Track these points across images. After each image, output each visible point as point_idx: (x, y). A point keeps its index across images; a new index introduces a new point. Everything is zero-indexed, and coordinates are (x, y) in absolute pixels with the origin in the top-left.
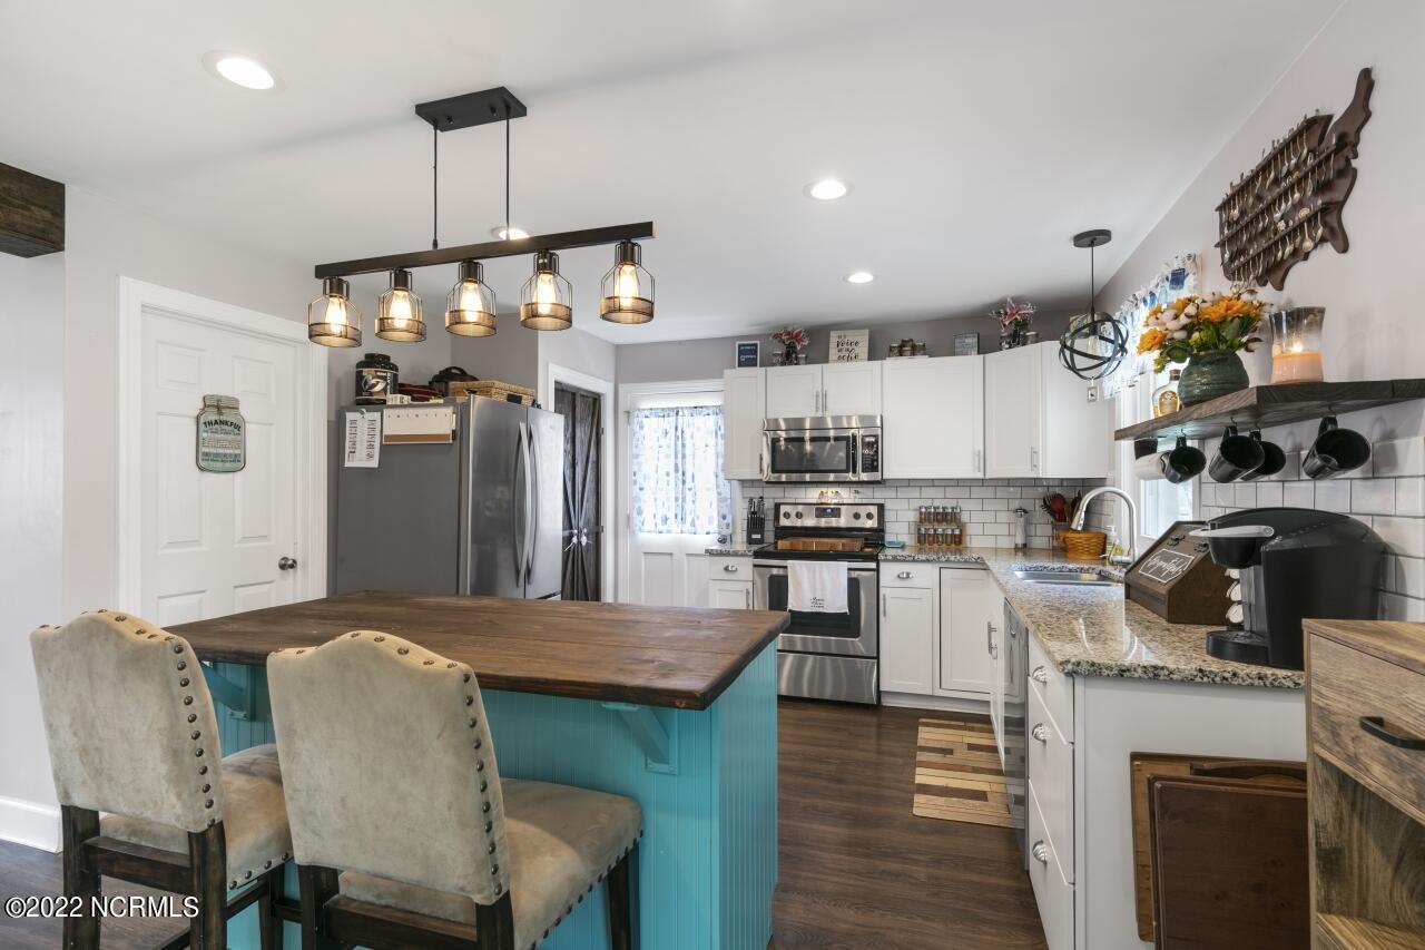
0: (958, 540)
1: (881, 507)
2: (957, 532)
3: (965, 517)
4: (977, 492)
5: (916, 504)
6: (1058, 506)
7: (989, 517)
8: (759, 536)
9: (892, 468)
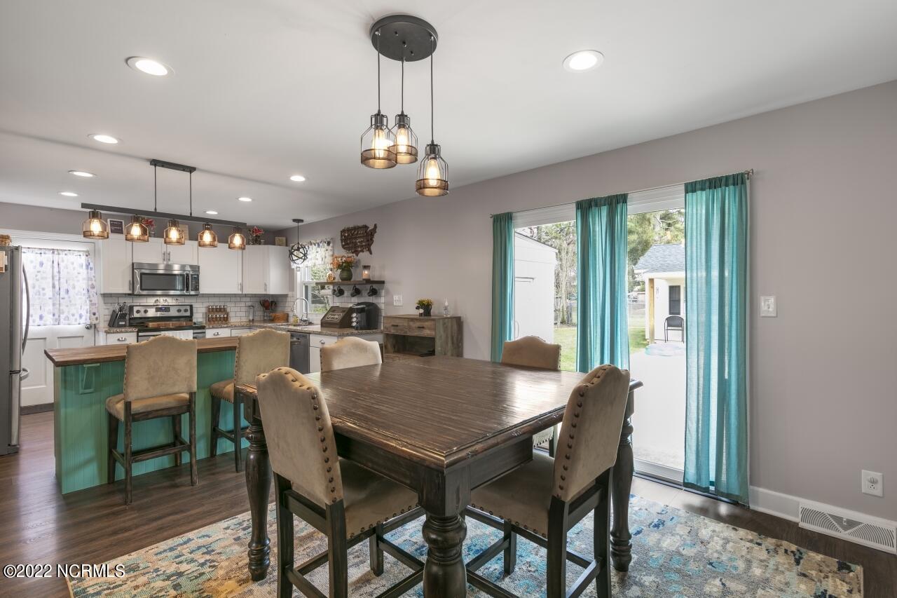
0: (226, 319)
1: (191, 306)
2: (226, 316)
3: (228, 310)
4: (233, 299)
5: (206, 305)
6: (266, 304)
7: (238, 309)
8: (124, 323)
9: (204, 289)
